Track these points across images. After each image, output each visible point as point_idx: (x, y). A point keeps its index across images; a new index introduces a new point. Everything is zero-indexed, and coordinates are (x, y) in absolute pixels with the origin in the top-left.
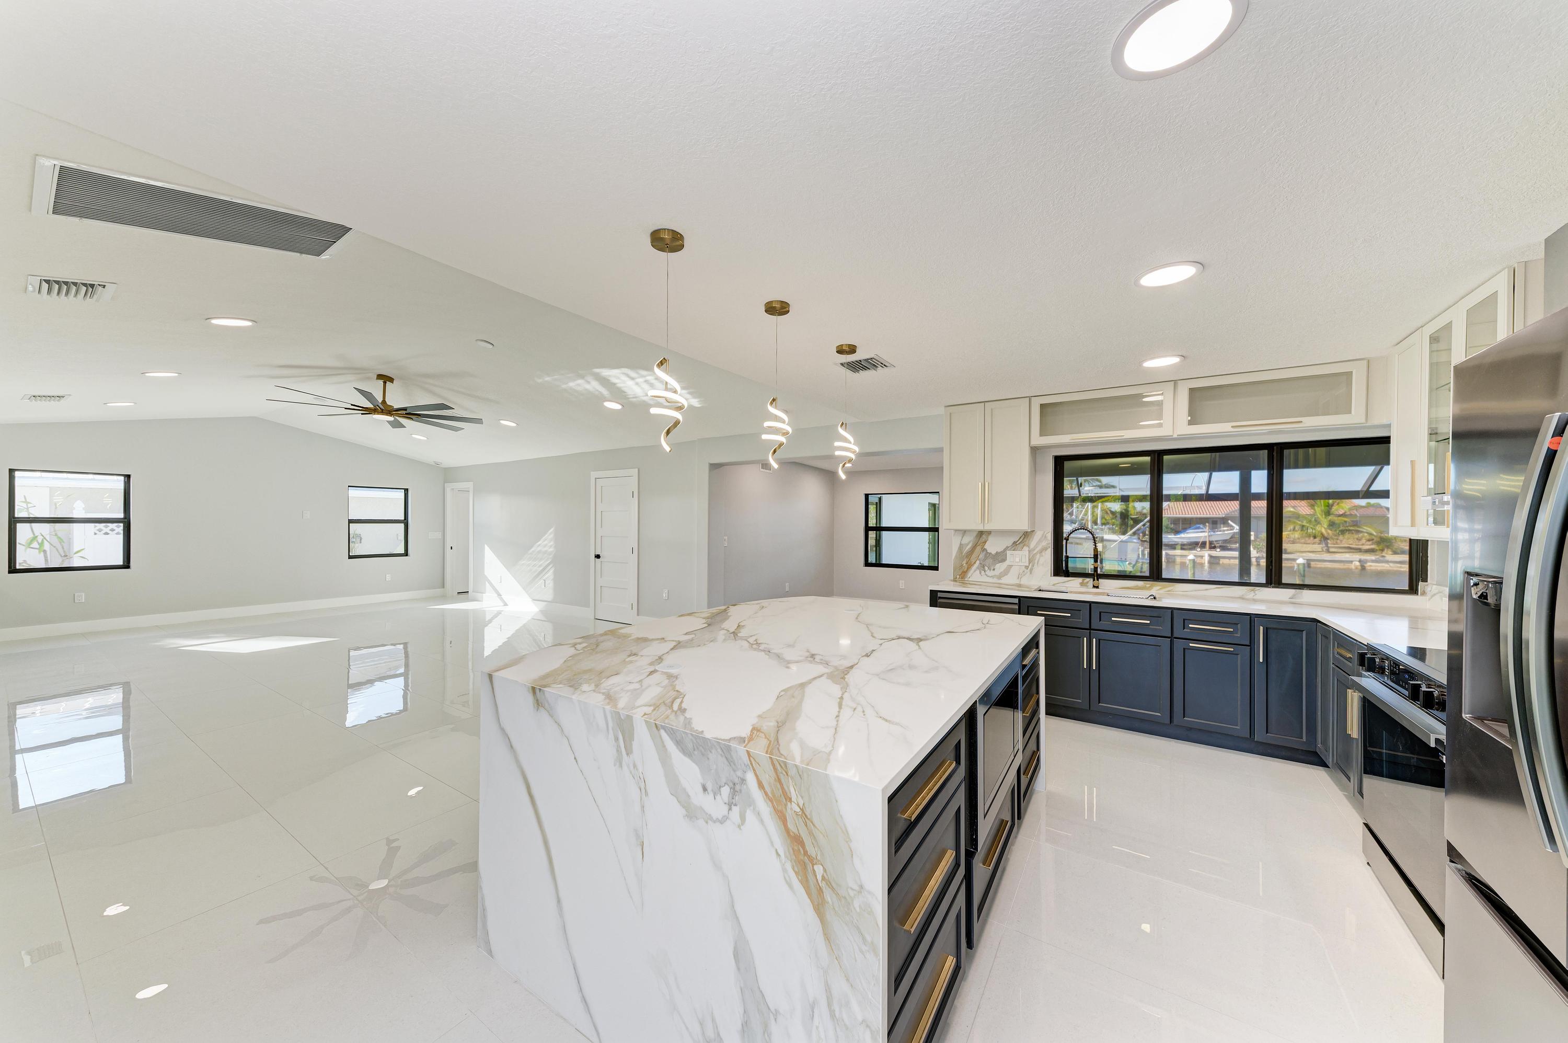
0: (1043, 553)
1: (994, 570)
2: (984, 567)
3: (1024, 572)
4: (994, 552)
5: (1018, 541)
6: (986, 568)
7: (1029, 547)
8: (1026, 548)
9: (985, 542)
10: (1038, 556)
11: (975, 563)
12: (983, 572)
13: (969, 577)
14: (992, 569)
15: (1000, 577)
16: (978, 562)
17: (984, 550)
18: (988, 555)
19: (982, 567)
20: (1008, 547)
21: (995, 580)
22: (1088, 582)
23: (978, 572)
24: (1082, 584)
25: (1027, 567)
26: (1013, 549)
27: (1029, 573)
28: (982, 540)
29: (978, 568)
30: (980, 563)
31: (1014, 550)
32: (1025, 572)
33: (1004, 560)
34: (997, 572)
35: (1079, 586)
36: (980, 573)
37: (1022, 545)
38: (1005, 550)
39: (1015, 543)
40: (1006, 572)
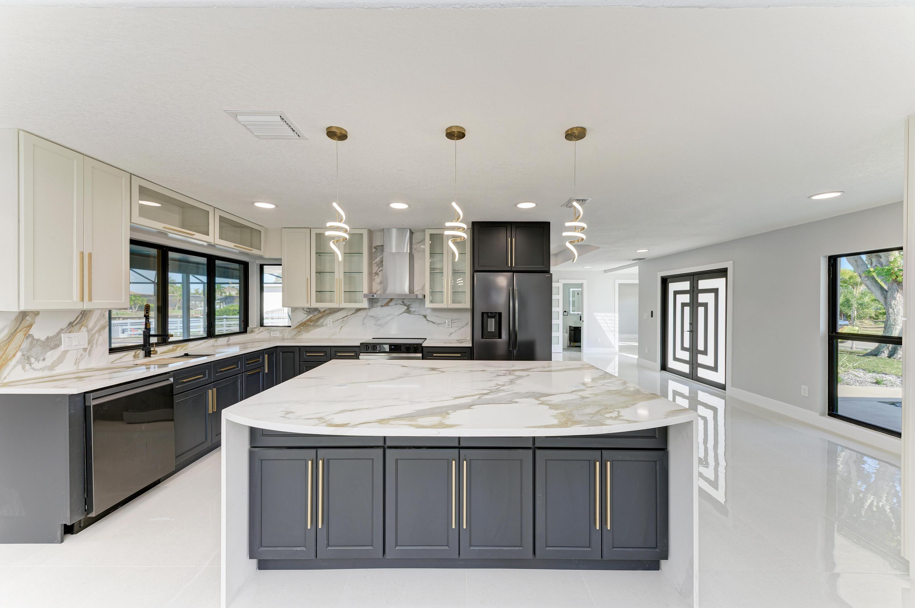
0: (102, 333)
1: (44, 360)
2: (28, 358)
3: (82, 355)
4: (43, 338)
5: (75, 321)
6: (33, 360)
7: (87, 327)
8: (84, 329)
9: (30, 326)
10: (97, 335)
11: (14, 355)
12: (27, 366)
13: (5, 378)
14: (41, 358)
15: (52, 367)
16: (19, 354)
17: (28, 336)
18: (34, 342)
19: (27, 359)
20: (62, 330)
21: (46, 373)
22: (139, 354)
23: (20, 367)
24: (135, 356)
25: (85, 350)
26: (69, 331)
27: (87, 356)
28: (26, 323)
29: (19, 362)
30: (23, 355)
31: (70, 333)
32: (84, 355)
33: (57, 346)
34: (48, 362)
35: (132, 358)
36: (23, 368)
37: (79, 325)
38: (59, 333)
39: (71, 324)
40: (61, 359)
